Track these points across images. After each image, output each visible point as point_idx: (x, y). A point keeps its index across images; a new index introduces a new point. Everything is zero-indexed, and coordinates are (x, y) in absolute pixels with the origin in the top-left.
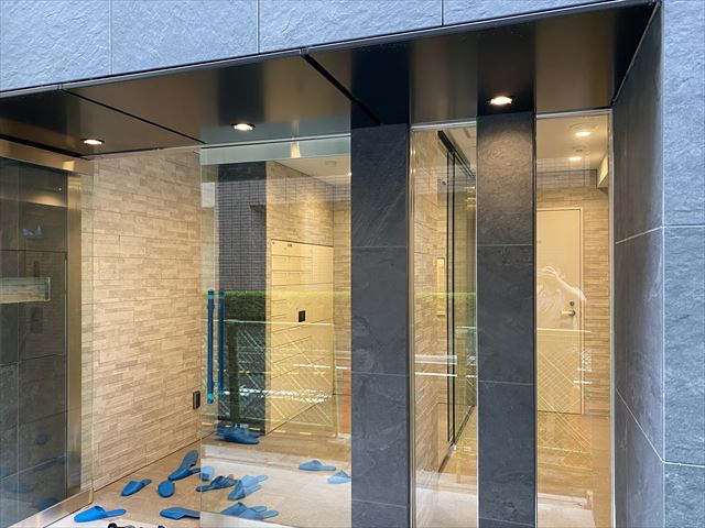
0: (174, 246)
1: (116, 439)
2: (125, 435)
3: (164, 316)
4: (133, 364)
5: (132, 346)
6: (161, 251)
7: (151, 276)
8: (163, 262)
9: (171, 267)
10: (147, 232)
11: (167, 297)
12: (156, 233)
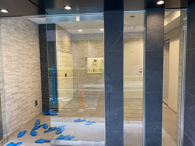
0: (27, 53)
1: (13, 118)
2: (15, 117)
3: (25, 76)
4: (16, 93)
5: (16, 87)
6: (23, 54)
7: (21, 63)
8: (24, 58)
9: (26, 60)
10: (18, 48)
11: (26, 70)
12: (21, 48)
